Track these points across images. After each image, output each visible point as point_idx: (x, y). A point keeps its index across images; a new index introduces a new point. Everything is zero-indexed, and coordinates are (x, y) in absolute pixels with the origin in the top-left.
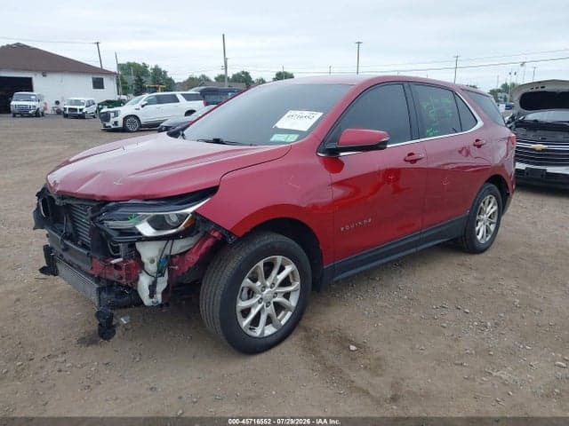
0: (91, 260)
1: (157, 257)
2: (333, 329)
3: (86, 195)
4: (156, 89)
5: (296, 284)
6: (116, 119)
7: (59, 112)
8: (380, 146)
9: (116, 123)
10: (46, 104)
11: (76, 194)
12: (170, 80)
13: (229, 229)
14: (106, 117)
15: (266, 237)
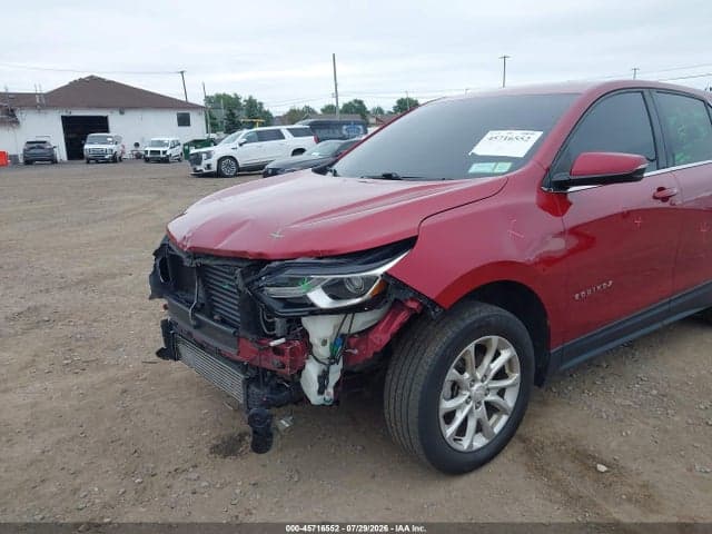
0: (239, 341)
1: (331, 338)
2: (562, 439)
3: (233, 252)
4: (252, 125)
5: (515, 377)
6: (207, 162)
7: (138, 156)
8: (633, 176)
9: (209, 166)
10: (123, 147)
11: (218, 250)
12: (267, 113)
13: (433, 297)
14: (197, 159)
15: (477, 309)
